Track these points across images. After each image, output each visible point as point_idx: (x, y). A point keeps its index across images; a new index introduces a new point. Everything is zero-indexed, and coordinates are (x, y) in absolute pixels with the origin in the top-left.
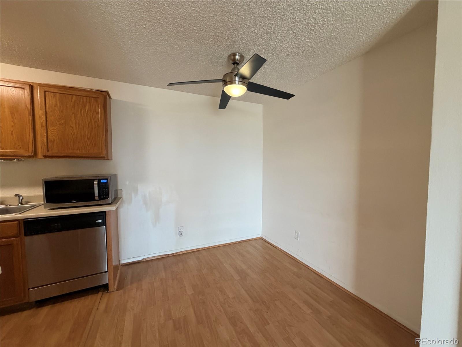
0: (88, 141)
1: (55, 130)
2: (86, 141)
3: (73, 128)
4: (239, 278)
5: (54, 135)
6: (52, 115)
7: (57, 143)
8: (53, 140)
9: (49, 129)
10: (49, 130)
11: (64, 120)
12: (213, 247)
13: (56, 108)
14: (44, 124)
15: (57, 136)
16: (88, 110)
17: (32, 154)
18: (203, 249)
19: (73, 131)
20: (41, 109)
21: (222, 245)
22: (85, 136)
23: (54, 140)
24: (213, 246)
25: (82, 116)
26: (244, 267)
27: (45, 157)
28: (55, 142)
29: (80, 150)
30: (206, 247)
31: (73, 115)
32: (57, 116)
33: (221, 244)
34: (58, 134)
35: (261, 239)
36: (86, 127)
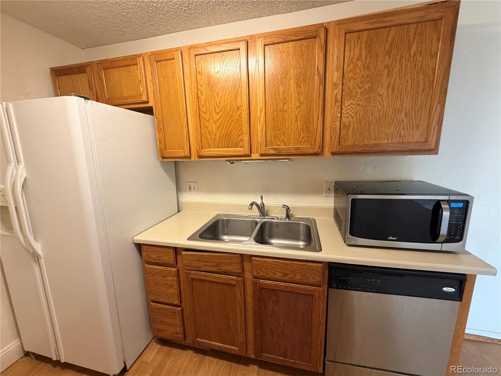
0: (405, 120)
1: (354, 105)
2: (403, 120)
3: (382, 96)
5: (351, 115)
6: (352, 77)
7: (353, 129)
8: (348, 124)
9: (344, 104)
10: (345, 106)
11: (369, 84)
13: (359, 63)
14: (339, 97)
15: (355, 116)
16: (414, 54)
17: (318, 150)
19: (382, 104)
20: (337, 70)
22: (402, 111)
23: (350, 124)
25: (402, 68)
27: (333, 154)
28: (351, 128)
29: (388, 139)
31: (387, 69)
32: (359, 79)
34: (356, 113)
36: (406, 90)
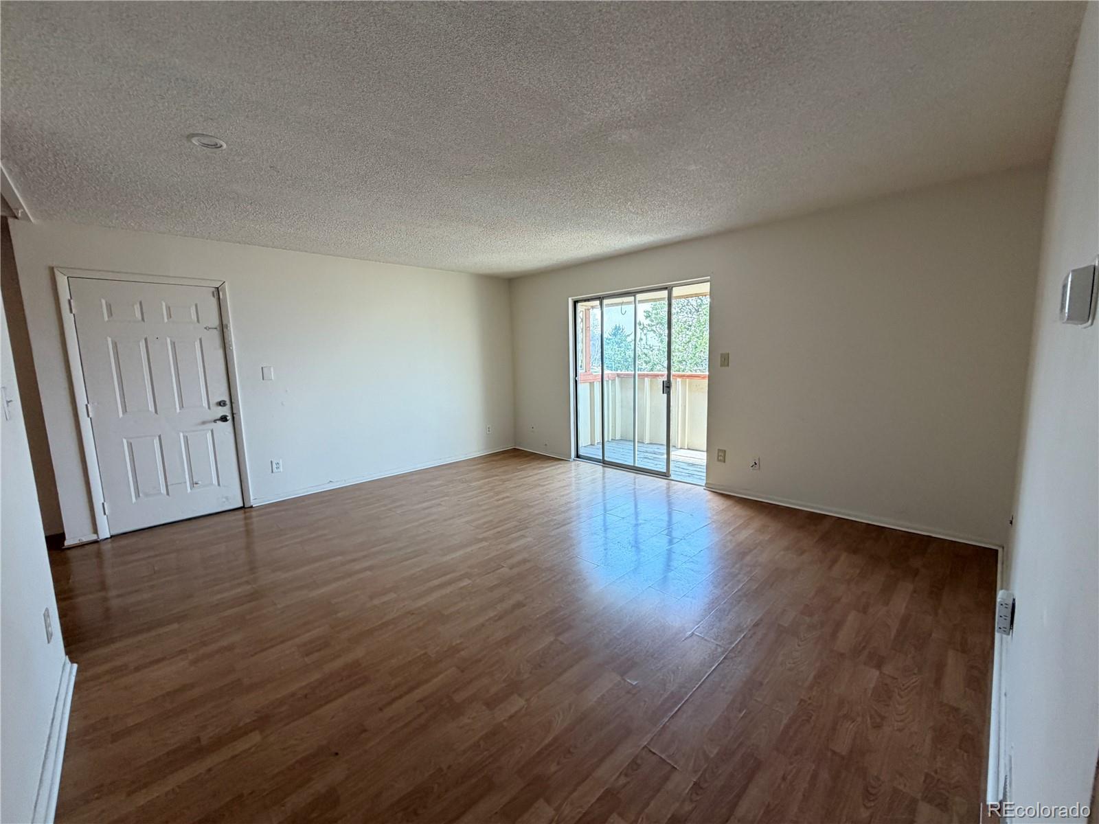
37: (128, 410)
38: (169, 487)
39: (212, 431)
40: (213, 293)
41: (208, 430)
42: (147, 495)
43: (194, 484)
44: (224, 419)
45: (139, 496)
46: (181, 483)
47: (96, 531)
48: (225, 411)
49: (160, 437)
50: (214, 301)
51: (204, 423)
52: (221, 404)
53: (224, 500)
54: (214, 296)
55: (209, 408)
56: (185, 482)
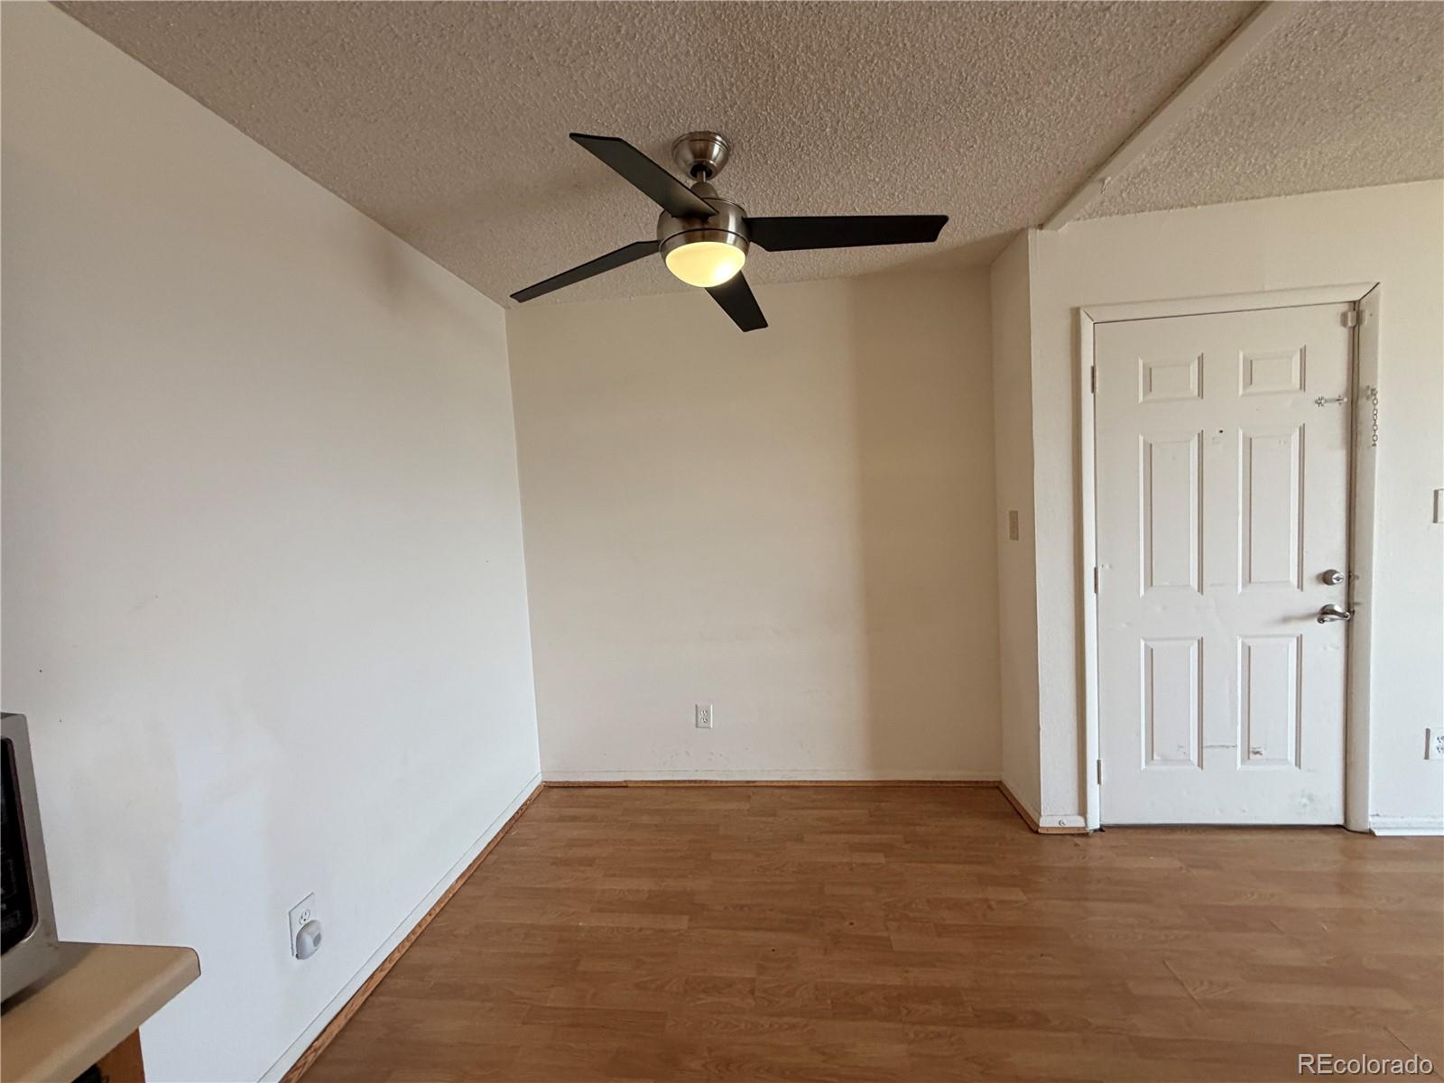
4: (685, 918)
12: (438, 910)
18: (408, 945)
21: (461, 883)
24: (433, 908)
26: (645, 885)
30: (413, 932)
33: (457, 881)
35: (548, 787)
37: (1154, 584)
38: (1204, 751)
39: (1300, 640)
40: (1344, 316)
41: (1291, 636)
42: (1165, 760)
43: (1250, 752)
44: (1326, 612)
45: (1152, 758)
46: (1228, 747)
47: (1083, 811)
48: (1334, 596)
49: (1201, 643)
50: (1341, 336)
51: (1286, 620)
52: (1326, 578)
53: (1305, 800)
54: (1344, 323)
55: (1300, 586)
56: (1235, 746)
